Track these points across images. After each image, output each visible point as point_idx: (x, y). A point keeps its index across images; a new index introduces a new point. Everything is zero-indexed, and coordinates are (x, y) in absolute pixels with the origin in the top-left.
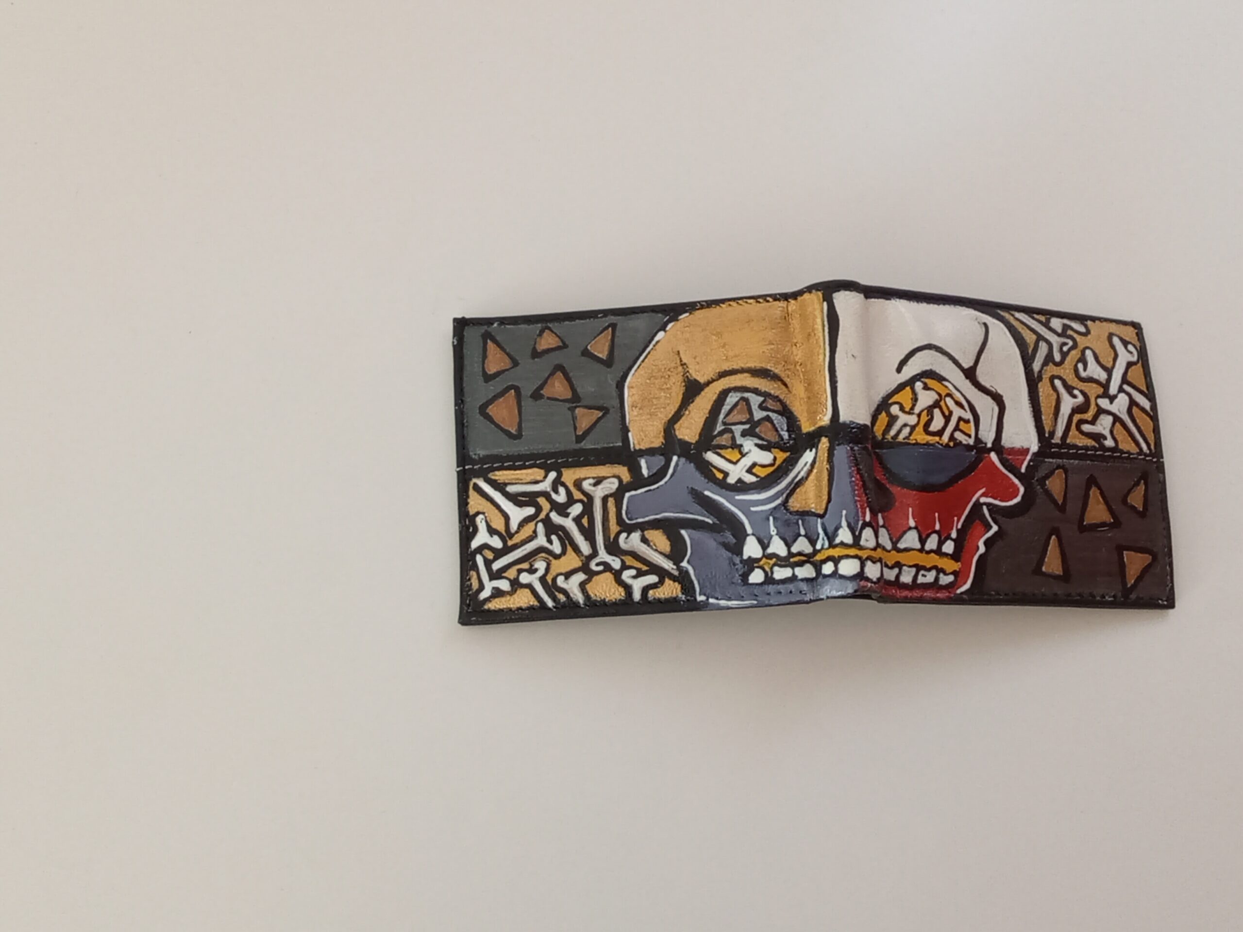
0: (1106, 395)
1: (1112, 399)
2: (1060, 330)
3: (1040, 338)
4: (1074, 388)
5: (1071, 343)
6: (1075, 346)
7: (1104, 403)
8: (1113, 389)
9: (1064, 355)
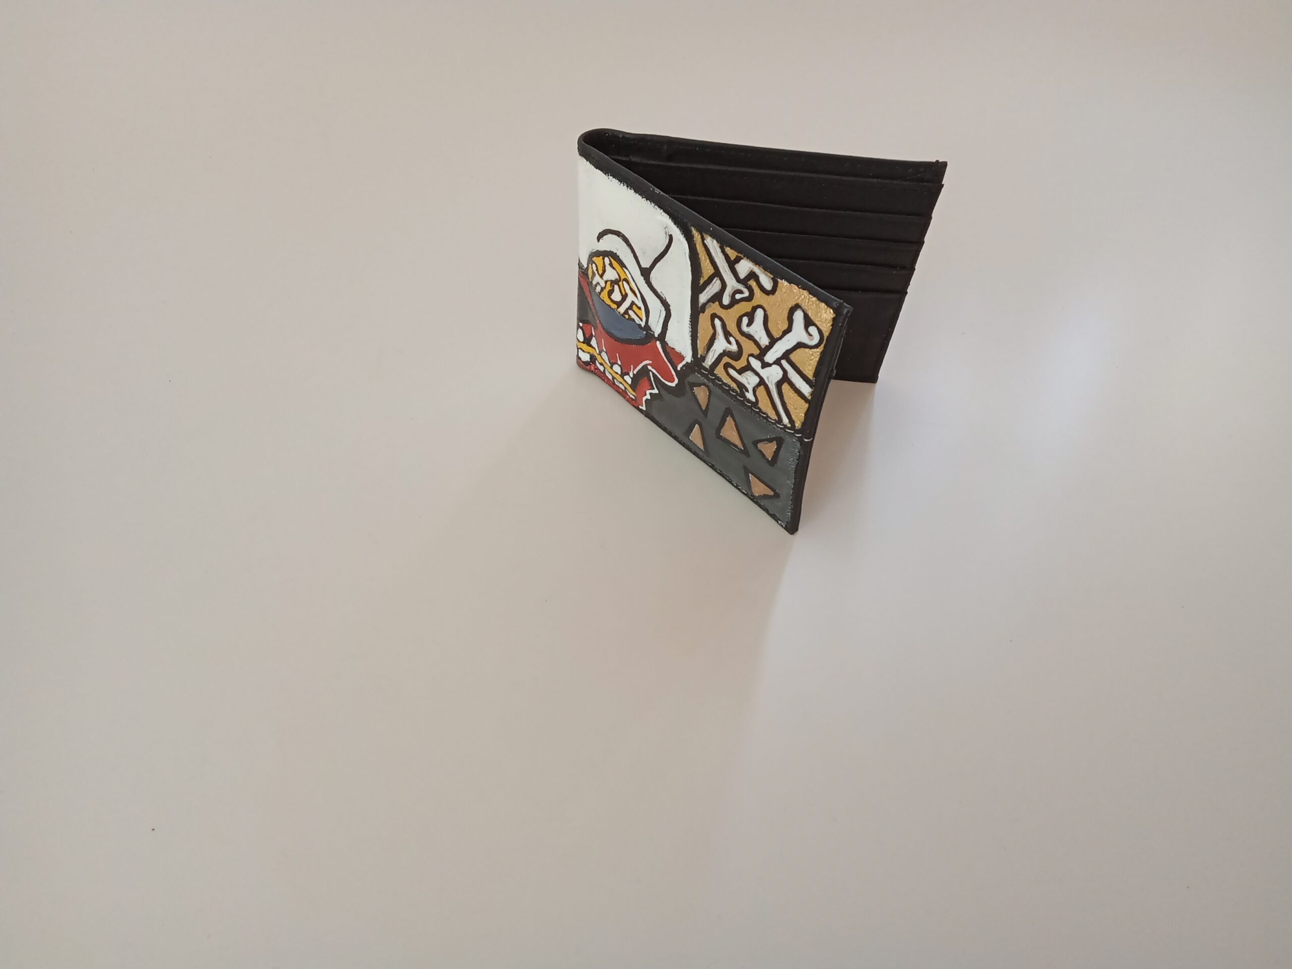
0: (760, 357)
1: (765, 365)
2: (742, 276)
3: (717, 273)
4: (731, 335)
5: (746, 294)
6: (750, 298)
7: (756, 364)
8: (770, 357)
9: (734, 302)
